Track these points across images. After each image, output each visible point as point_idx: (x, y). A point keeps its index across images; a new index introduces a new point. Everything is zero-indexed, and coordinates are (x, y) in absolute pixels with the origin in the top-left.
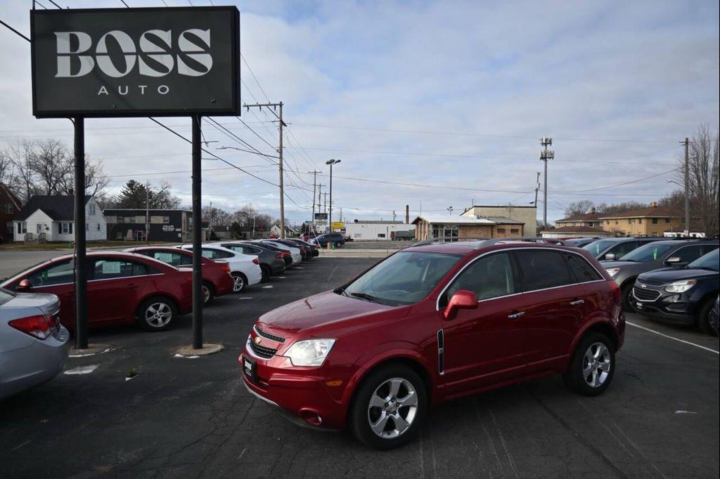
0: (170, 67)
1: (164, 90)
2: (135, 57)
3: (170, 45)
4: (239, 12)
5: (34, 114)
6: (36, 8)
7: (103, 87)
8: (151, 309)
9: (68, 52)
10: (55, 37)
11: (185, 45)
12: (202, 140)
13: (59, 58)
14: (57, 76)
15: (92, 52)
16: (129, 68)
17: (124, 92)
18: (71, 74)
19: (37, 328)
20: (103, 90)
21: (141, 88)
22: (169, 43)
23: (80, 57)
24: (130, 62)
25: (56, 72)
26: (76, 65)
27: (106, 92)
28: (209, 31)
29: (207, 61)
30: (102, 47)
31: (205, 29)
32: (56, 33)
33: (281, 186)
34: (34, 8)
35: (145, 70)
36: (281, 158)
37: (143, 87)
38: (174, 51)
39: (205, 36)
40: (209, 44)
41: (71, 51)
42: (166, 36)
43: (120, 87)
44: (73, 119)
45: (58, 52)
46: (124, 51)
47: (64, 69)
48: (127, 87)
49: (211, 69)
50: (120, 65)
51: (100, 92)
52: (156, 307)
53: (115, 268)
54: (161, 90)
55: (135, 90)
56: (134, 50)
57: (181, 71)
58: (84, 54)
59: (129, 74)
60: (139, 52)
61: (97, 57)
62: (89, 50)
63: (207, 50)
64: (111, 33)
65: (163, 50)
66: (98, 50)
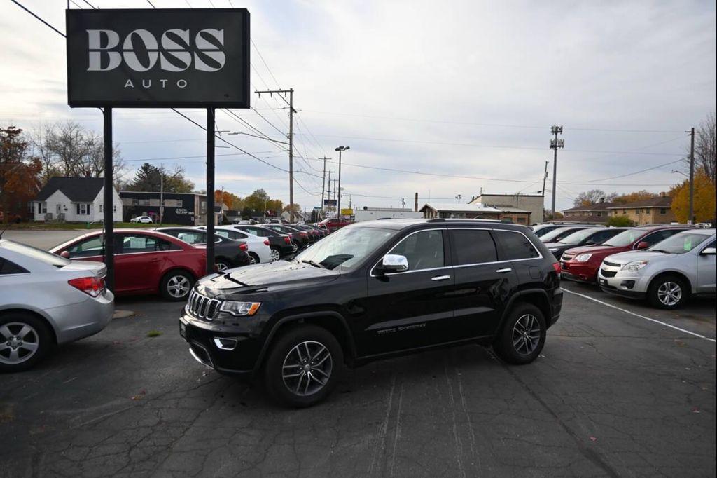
0: (188, 64)
1: (182, 84)
2: (157, 53)
3: (188, 44)
4: (249, 14)
5: (69, 104)
6: (70, 8)
7: (129, 81)
9: (99, 48)
10: (87, 34)
11: (201, 43)
12: (216, 130)
13: (91, 53)
14: (89, 69)
15: (119, 49)
17: (147, 85)
18: (102, 68)
20: (129, 83)
21: (162, 82)
22: (187, 41)
23: (109, 53)
24: (153, 57)
25: (88, 67)
26: (105, 61)
27: (132, 85)
29: (220, 58)
30: (128, 44)
31: (219, 29)
32: (88, 31)
33: (291, 172)
34: (68, 7)
35: (166, 66)
36: (291, 144)
37: (164, 81)
38: (192, 48)
39: (219, 35)
40: (222, 41)
41: (101, 47)
42: (185, 35)
43: (144, 81)
44: (103, 109)
45: (90, 48)
46: (147, 48)
47: (95, 63)
48: (150, 81)
49: (225, 65)
50: (144, 60)
51: (127, 85)
53: (141, 243)
54: (180, 84)
55: (157, 84)
56: (156, 47)
57: (197, 67)
58: (113, 50)
59: (151, 69)
60: (161, 49)
61: (125, 53)
62: (117, 46)
63: (221, 48)
64: (136, 31)
65: (182, 48)
66: (125, 47)
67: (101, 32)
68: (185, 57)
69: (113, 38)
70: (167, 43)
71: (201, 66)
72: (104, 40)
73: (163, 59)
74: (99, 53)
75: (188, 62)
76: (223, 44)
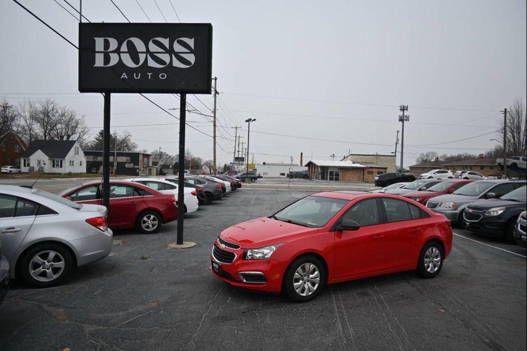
0: (168, 62)
1: (163, 76)
2: (145, 54)
3: (168, 48)
4: (212, 27)
5: (79, 90)
6: (82, 22)
7: (124, 74)
8: (145, 219)
9: (103, 50)
10: (95, 41)
11: (177, 48)
12: (186, 109)
13: (97, 54)
14: (95, 66)
15: (118, 51)
16: (142, 61)
17: (137, 77)
18: (104, 65)
19: (100, 224)
20: (124, 76)
21: (148, 75)
22: (167, 46)
23: (110, 54)
24: (142, 57)
25: (95, 64)
26: (107, 59)
27: (126, 77)
28: (193, 39)
29: (191, 58)
30: (124, 48)
31: (191, 38)
32: (95, 38)
33: (215, 137)
34: (81, 21)
35: (152, 63)
36: (215, 117)
37: (150, 74)
38: (171, 51)
39: (191, 42)
40: (192, 46)
42: (166, 42)
43: (135, 74)
44: (104, 94)
45: (97, 50)
46: (138, 51)
47: (99, 61)
48: (140, 74)
49: (195, 63)
50: (135, 59)
51: (123, 76)
52: (149, 218)
53: (122, 191)
54: (161, 76)
55: (144, 76)
56: (144, 50)
57: (174, 64)
58: (113, 52)
59: (141, 65)
60: (148, 51)
61: (121, 54)
62: (116, 49)
63: (192, 51)
64: (131, 39)
65: (163, 51)
66: (122, 50)
67: (104, 39)
68: (166, 58)
69: (113, 44)
70: (153, 47)
71: (177, 63)
72: (107, 45)
73: (149, 59)
74: (103, 54)
75: (168, 61)
76: (193, 48)
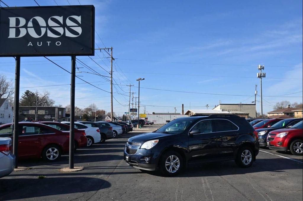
1: (58, 44)
2: (45, 28)
3: (62, 23)
4: (94, 8)
7: (30, 42)
9: (15, 26)
10: (9, 19)
11: (69, 23)
12: (76, 67)
13: (10, 29)
14: (9, 37)
15: (26, 26)
16: (43, 33)
17: (40, 45)
18: (16, 37)
19: (5, 150)
21: (48, 43)
22: (62, 22)
23: (20, 29)
24: (43, 31)
25: (9, 36)
26: (18, 32)
27: (31, 45)
29: (79, 30)
30: (30, 24)
31: (79, 16)
33: (112, 93)
35: (50, 34)
36: (112, 77)
37: (49, 42)
38: (64, 26)
39: (79, 19)
41: (16, 26)
42: (60, 19)
43: (38, 43)
44: (15, 57)
45: (10, 26)
46: (40, 26)
47: (12, 34)
48: (41, 42)
49: (81, 34)
50: (39, 32)
51: (29, 45)
53: (31, 130)
54: (57, 44)
55: (45, 44)
56: (45, 25)
57: (67, 35)
58: (22, 27)
59: (43, 36)
60: (48, 27)
61: (28, 29)
62: (24, 25)
63: (79, 25)
64: (35, 18)
65: (59, 25)
66: (28, 26)
67: (16, 18)
68: (61, 30)
69: (23, 21)
70: (51, 23)
71: (68, 34)
72: (18, 22)
73: (49, 32)
74: (15, 29)
75: (62, 33)
76: (80, 23)
